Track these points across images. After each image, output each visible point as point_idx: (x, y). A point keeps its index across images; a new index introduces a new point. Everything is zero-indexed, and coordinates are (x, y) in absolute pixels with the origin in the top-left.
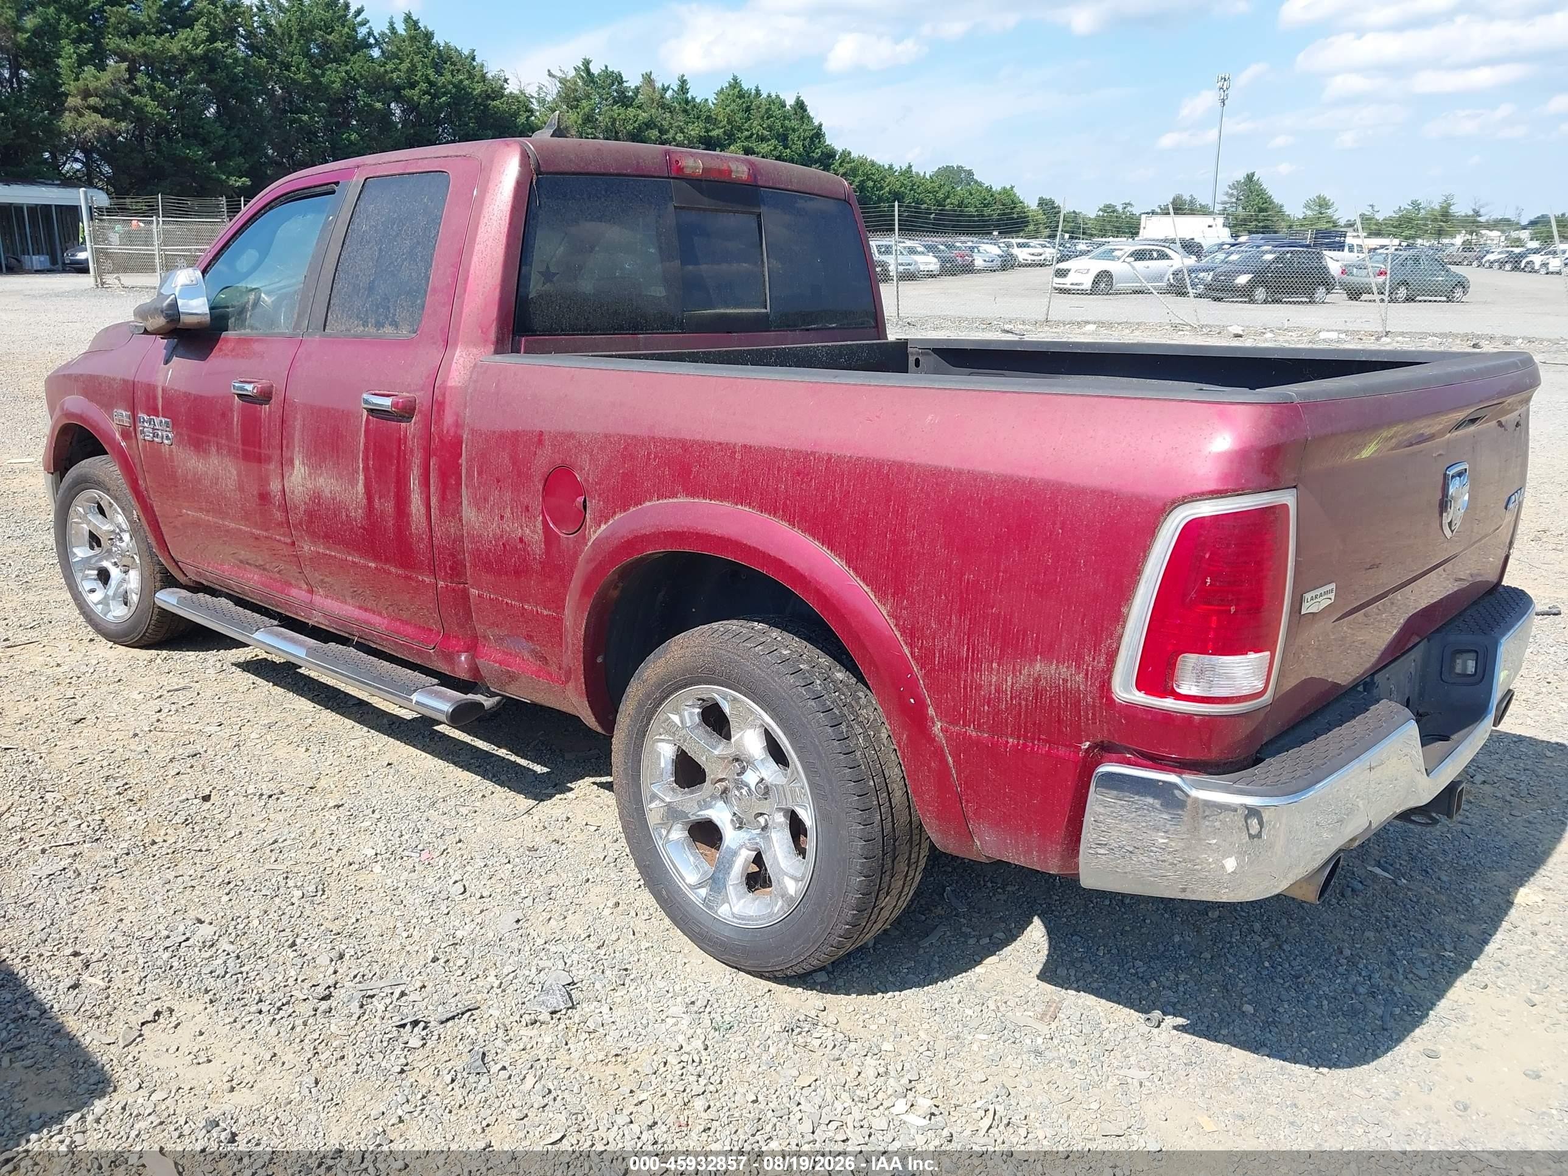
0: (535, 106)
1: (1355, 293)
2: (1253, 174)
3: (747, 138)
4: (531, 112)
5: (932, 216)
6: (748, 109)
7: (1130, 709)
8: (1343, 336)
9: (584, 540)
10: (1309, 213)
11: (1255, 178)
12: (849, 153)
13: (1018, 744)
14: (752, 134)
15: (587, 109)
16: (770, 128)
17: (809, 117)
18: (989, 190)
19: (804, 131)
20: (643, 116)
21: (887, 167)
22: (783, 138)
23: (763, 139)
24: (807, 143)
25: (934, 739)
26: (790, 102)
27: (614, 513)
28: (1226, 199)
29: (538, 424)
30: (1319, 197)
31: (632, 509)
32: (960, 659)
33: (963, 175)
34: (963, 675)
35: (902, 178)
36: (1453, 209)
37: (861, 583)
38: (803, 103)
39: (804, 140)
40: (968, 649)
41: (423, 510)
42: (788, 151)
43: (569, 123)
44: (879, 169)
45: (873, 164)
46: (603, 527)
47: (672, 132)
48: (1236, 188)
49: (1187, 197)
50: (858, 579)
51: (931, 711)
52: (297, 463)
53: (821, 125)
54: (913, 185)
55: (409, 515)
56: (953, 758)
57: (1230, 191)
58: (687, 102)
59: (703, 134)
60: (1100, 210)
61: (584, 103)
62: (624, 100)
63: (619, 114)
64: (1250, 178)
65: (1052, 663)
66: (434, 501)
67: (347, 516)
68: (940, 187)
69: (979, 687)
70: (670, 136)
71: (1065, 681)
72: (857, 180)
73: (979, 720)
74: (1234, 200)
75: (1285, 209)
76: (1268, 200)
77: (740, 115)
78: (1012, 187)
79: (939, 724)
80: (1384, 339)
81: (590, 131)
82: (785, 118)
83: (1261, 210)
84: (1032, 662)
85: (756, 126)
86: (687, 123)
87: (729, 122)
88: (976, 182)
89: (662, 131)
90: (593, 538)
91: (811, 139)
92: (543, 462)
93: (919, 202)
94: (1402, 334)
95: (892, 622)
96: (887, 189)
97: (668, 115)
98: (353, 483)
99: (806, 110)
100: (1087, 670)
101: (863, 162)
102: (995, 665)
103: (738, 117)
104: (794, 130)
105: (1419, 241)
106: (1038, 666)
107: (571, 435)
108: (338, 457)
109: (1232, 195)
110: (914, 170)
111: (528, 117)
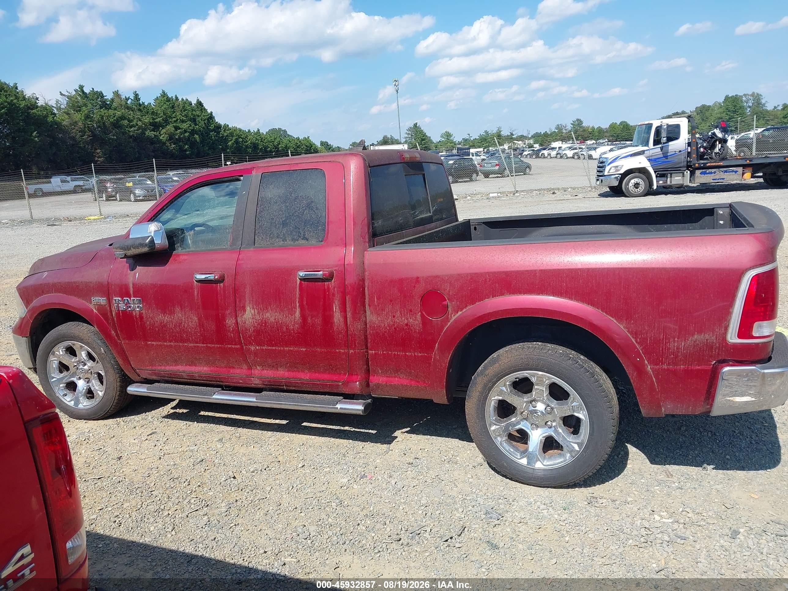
0: (55, 111)
1: (487, 175)
2: (416, 124)
3: (175, 121)
4: (55, 114)
5: (274, 153)
6: (173, 107)
7: (735, 346)
8: (499, 194)
9: (448, 320)
10: (443, 139)
11: (418, 125)
12: (228, 125)
13: (685, 367)
14: (177, 120)
15: (86, 112)
16: (186, 116)
17: (205, 109)
18: (298, 139)
19: (203, 116)
20: (118, 114)
21: (247, 131)
22: (194, 120)
23: (183, 121)
24: (206, 121)
25: (648, 373)
26: (194, 102)
27: (467, 306)
28: (406, 136)
29: (415, 274)
30: (446, 132)
31: (477, 303)
32: (660, 340)
33: (282, 132)
34: (661, 345)
35: (256, 136)
36: (502, 133)
37: (610, 317)
38: (201, 102)
39: (204, 120)
40: (663, 335)
41: (342, 320)
42: (197, 126)
43: (77, 120)
44: (244, 132)
45: (240, 130)
46: (460, 313)
47: (135, 121)
48: (410, 131)
49: (389, 136)
50: (608, 316)
51: (646, 362)
52: (248, 309)
53: (212, 113)
54: (262, 139)
55: (332, 323)
56: (655, 378)
57: (408, 132)
58: (140, 105)
59: (151, 121)
60: (351, 145)
61: (84, 108)
62: (105, 105)
63: (105, 114)
64: (415, 125)
65: (702, 334)
66: (349, 315)
67: (287, 329)
68: (275, 139)
69: (669, 349)
70: (134, 123)
71: (707, 340)
72: (234, 138)
73: (669, 362)
74: (410, 136)
75: (431, 138)
76: (425, 135)
77: (169, 110)
78: (308, 137)
79: (649, 367)
80: (516, 194)
81: (90, 123)
82: (193, 110)
83: (423, 140)
84: (693, 335)
85: (178, 115)
86: (142, 116)
87: (164, 114)
88: (289, 135)
89: (130, 121)
90: (454, 318)
91: (208, 119)
92: (420, 289)
93: (266, 148)
94: (522, 191)
95: (626, 331)
96: (249, 142)
97: (132, 112)
98: (292, 312)
99: (203, 106)
100: (717, 334)
101: (235, 129)
102: (676, 339)
103: (169, 111)
104: (198, 116)
105: (491, 148)
106: (696, 337)
107: (437, 277)
108: (280, 303)
109: (409, 134)
110: (261, 131)
111: (53, 118)
